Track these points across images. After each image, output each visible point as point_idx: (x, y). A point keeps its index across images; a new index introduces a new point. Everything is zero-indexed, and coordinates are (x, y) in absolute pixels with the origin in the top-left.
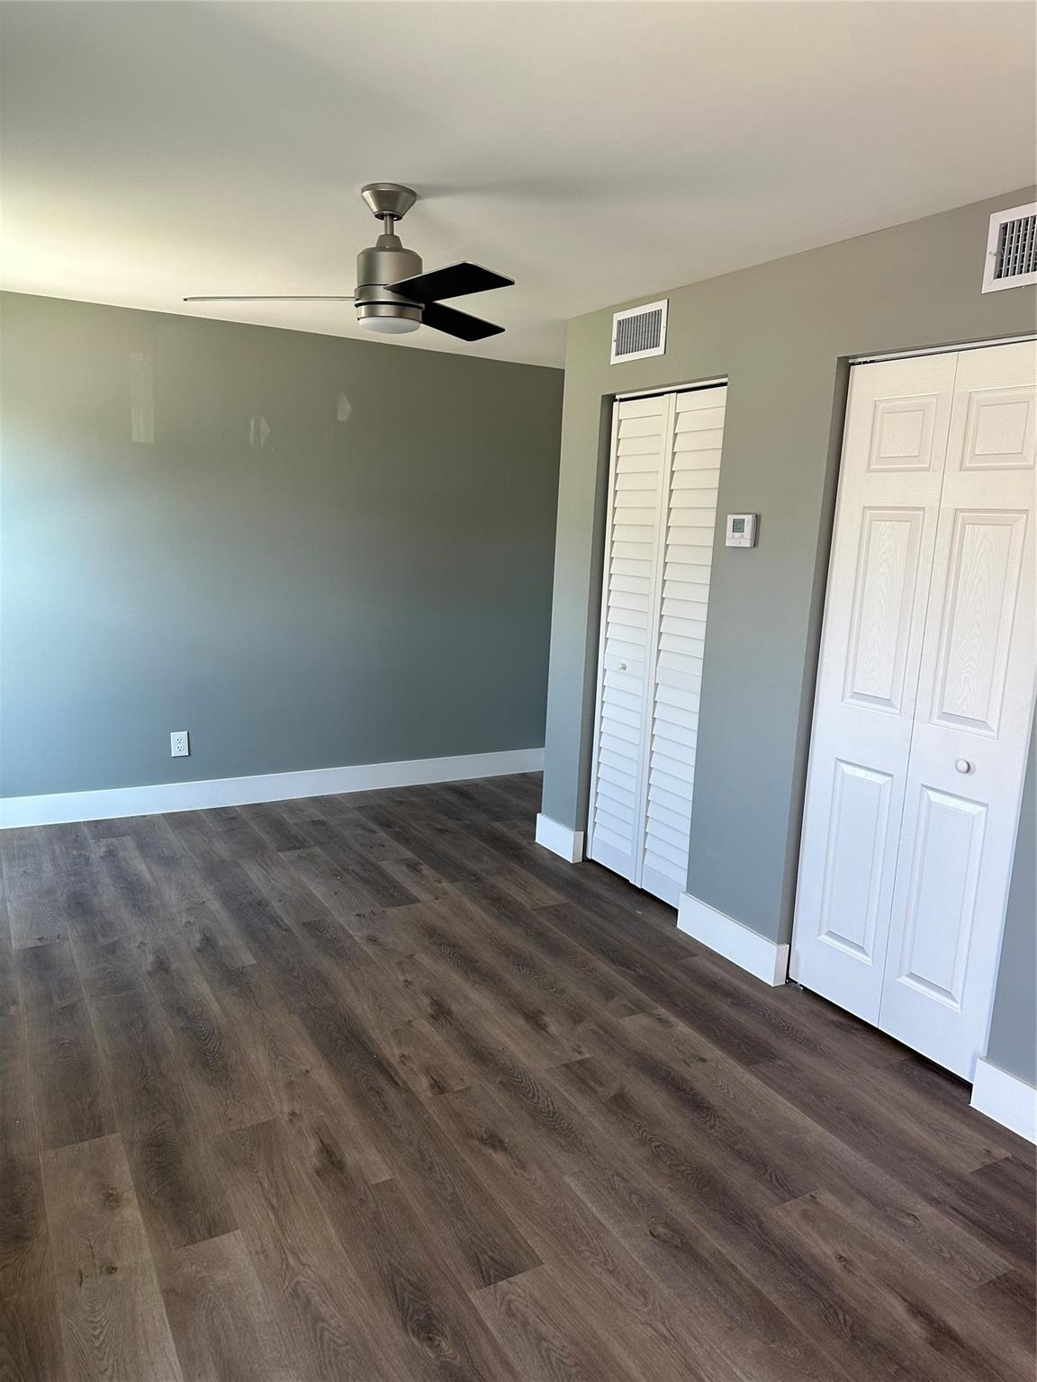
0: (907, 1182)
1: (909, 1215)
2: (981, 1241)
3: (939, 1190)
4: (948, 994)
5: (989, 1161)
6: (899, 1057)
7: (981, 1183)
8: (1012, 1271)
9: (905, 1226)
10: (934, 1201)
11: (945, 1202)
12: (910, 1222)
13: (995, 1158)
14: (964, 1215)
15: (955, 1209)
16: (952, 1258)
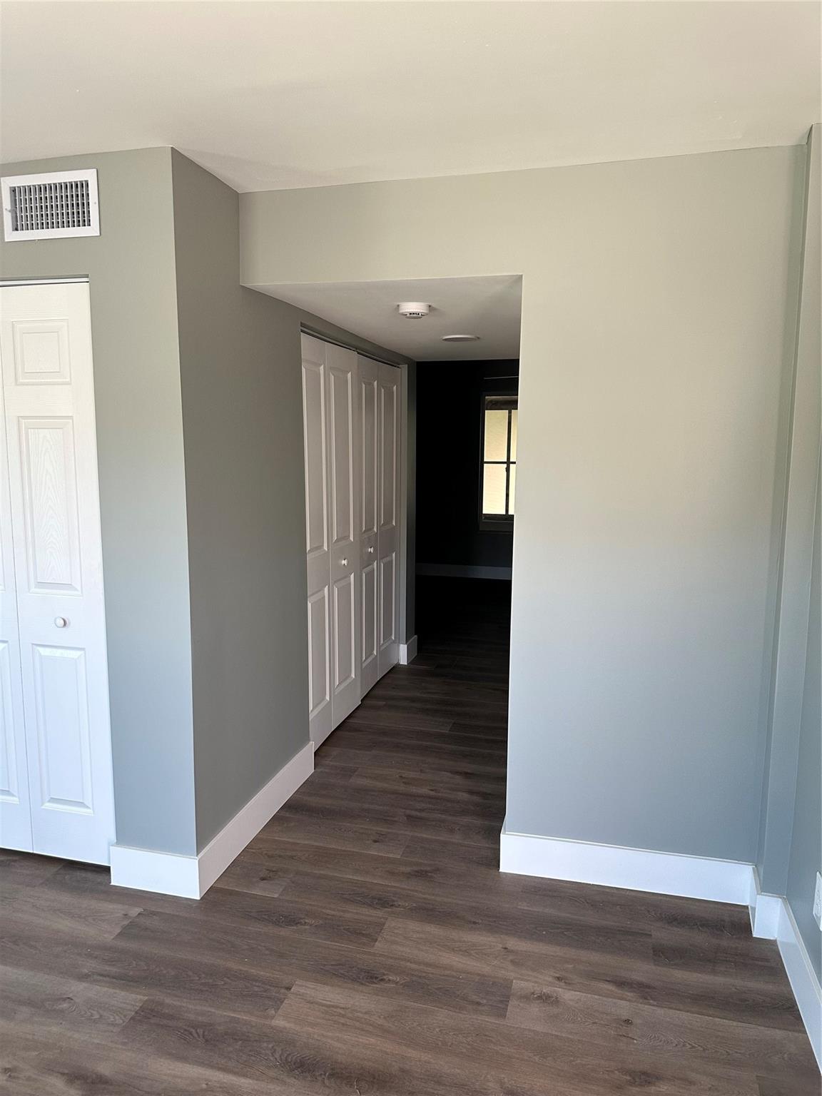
0: (62, 973)
1: (64, 1000)
2: (122, 990)
3: (89, 965)
4: (81, 804)
5: (126, 922)
6: (52, 870)
7: (122, 944)
8: (146, 1001)
9: (62, 1011)
10: (83, 977)
11: (93, 973)
12: (65, 1005)
13: (130, 917)
14: (108, 976)
15: (102, 975)
16: (101, 1016)
